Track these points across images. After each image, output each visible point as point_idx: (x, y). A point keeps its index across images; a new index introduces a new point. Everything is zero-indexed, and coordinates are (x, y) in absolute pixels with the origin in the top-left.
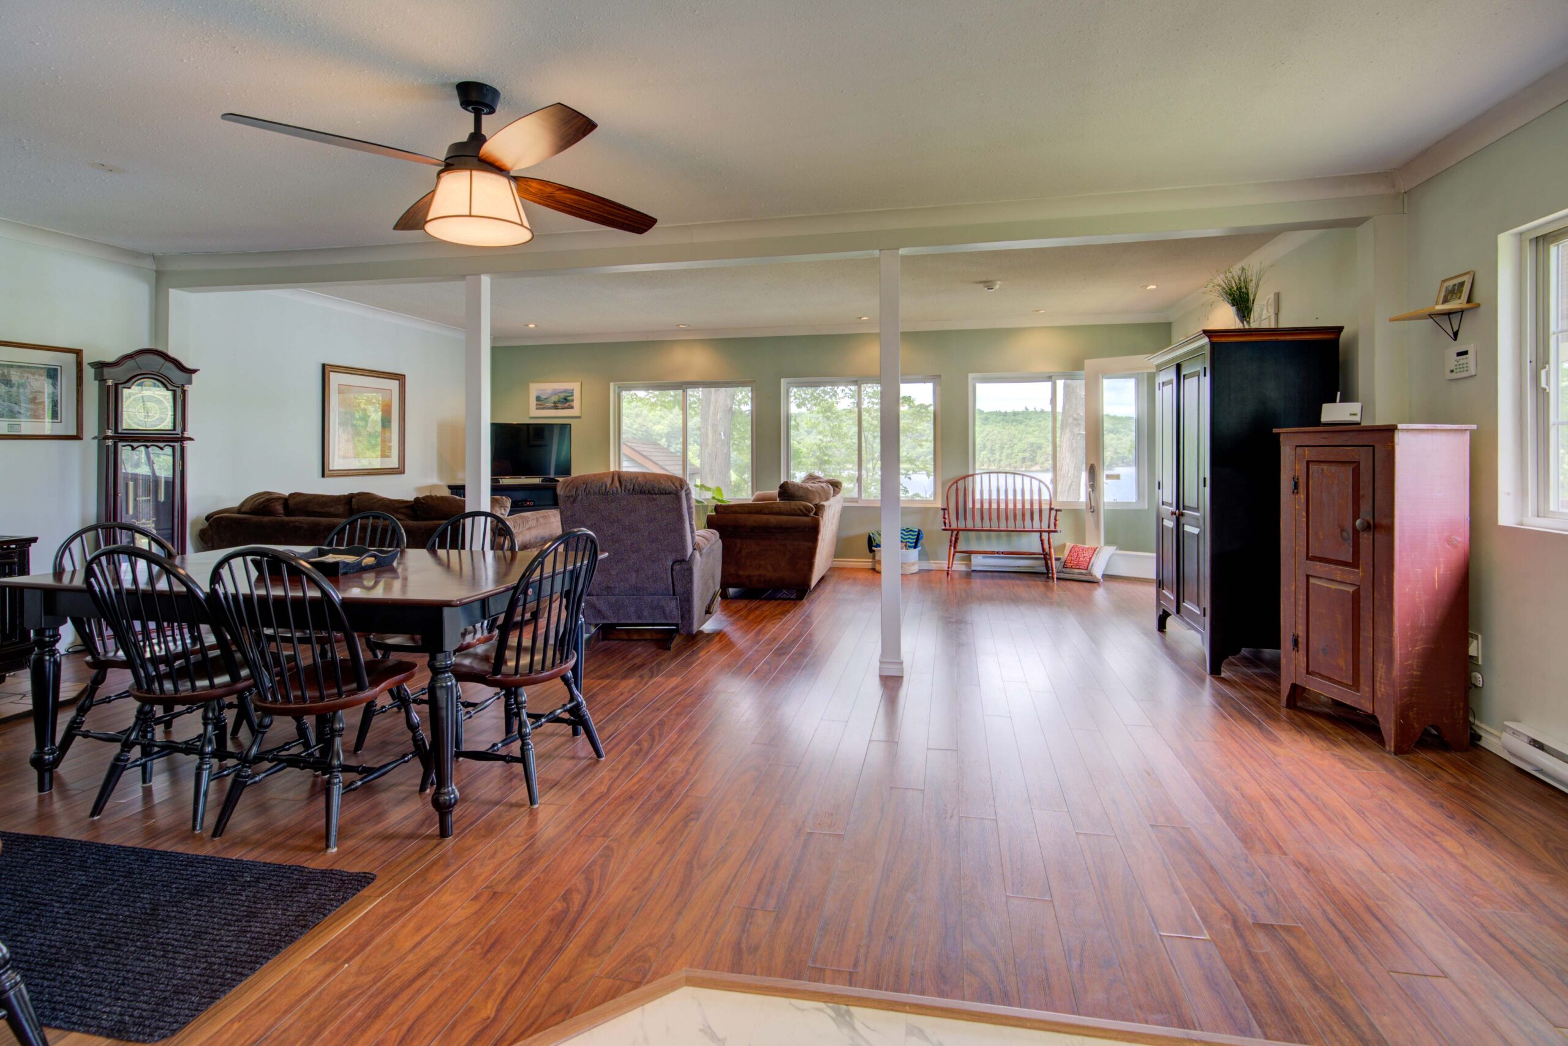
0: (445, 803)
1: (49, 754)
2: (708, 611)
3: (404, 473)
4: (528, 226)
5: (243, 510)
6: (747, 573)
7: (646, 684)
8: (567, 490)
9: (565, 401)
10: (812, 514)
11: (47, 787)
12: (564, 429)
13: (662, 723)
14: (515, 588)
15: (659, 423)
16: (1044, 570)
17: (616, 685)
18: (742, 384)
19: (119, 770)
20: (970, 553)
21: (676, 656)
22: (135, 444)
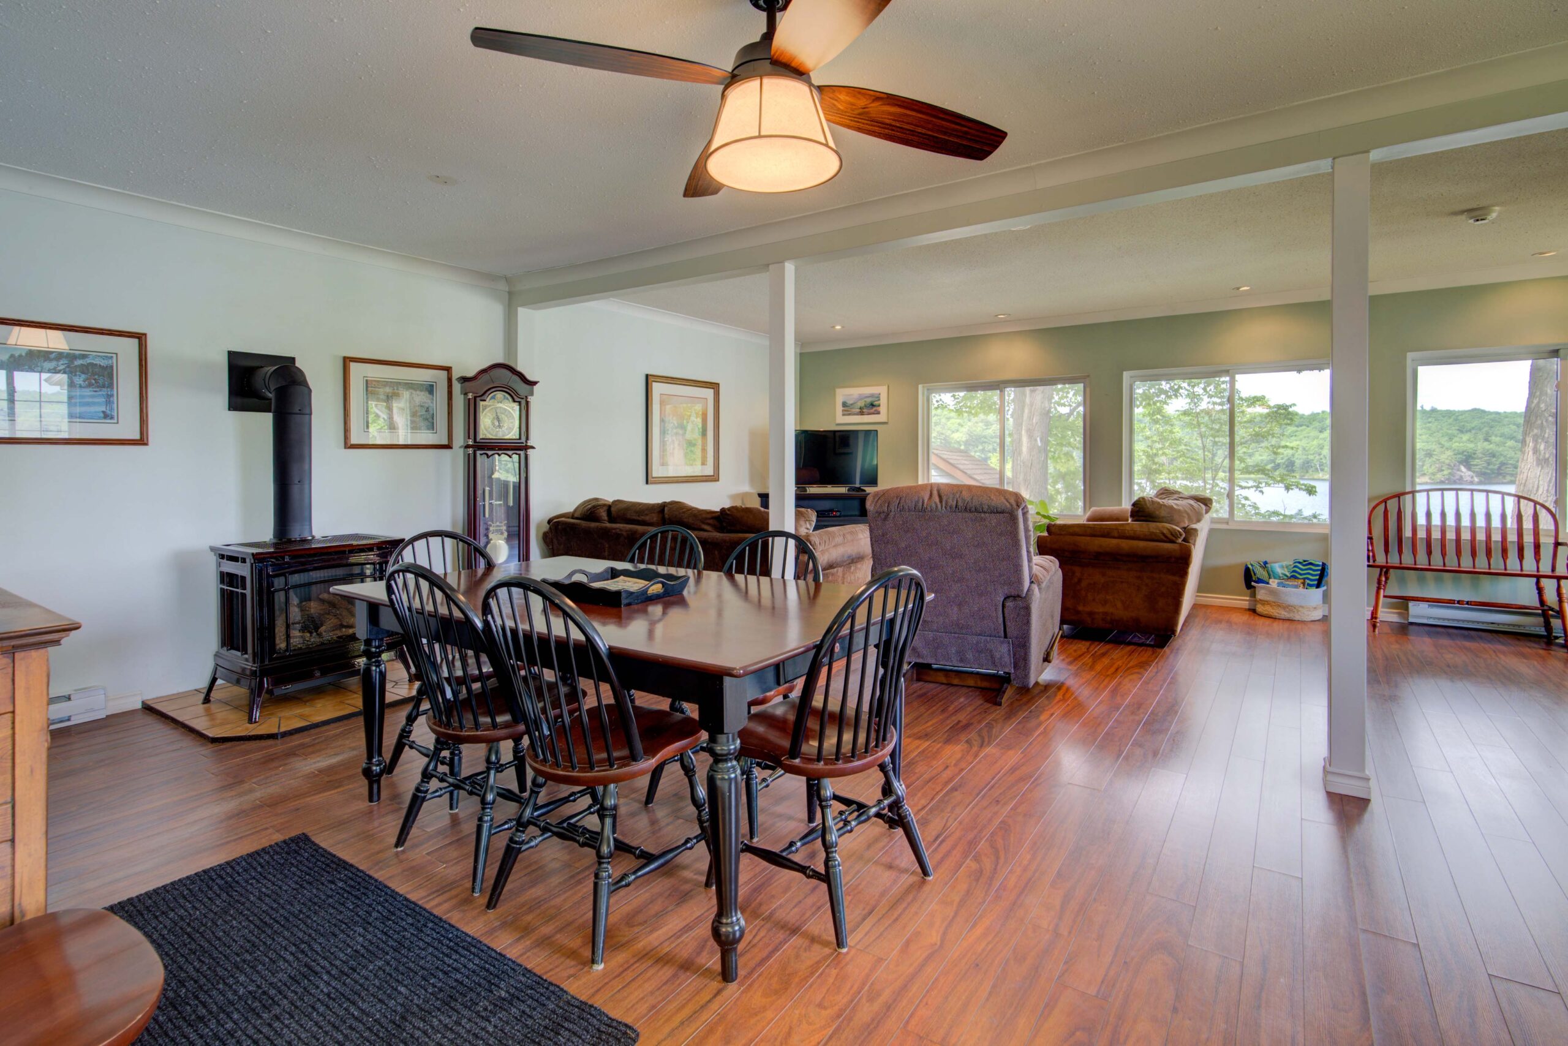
0: (727, 936)
1: (377, 765)
2: (1047, 659)
3: (718, 480)
4: (834, 147)
5: (576, 515)
6: (1088, 609)
7: (976, 756)
8: (878, 505)
9: (872, 406)
10: (1180, 541)
11: (375, 797)
12: (870, 435)
13: (1005, 827)
14: (818, 647)
15: (958, 431)
16: (1542, 631)
17: (938, 751)
18: (1072, 381)
19: (419, 802)
20: (1407, 599)
21: (1009, 716)
22: (490, 453)
